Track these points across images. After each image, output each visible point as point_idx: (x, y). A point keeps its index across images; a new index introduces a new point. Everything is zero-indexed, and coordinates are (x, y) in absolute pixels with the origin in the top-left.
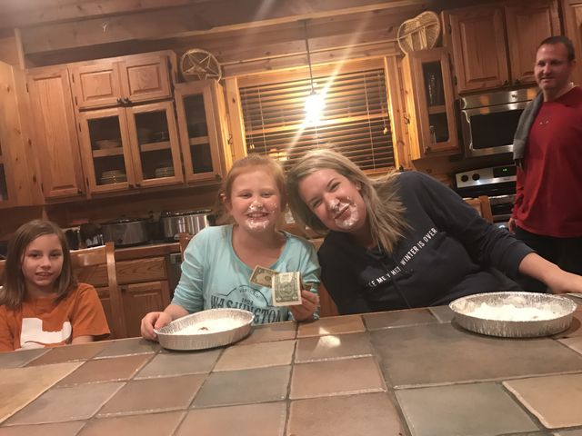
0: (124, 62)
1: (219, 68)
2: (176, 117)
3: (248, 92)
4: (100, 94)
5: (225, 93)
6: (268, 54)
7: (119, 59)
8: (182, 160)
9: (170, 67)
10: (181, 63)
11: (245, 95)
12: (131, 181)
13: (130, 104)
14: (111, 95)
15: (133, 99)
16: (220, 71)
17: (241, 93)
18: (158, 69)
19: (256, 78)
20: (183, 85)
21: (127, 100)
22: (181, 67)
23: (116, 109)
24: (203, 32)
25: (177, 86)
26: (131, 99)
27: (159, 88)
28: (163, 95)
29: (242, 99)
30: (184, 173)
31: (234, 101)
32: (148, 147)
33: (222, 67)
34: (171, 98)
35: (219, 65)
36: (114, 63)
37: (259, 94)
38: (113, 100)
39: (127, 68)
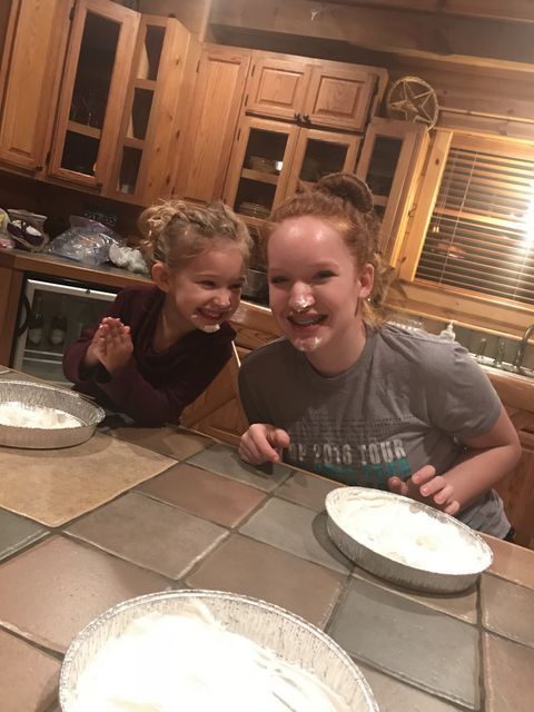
0: (320, 67)
1: (437, 112)
2: (358, 160)
3: (460, 157)
4: (276, 100)
5: (430, 147)
7: (317, 62)
9: (375, 92)
10: (392, 90)
11: (455, 160)
13: (308, 124)
14: (289, 105)
15: (314, 119)
16: (436, 117)
17: (450, 155)
18: (359, 89)
19: (479, 141)
20: (381, 120)
21: (306, 118)
22: (389, 96)
23: (289, 126)
24: (435, 57)
25: (374, 119)
26: (311, 119)
27: (351, 116)
28: (353, 125)
29: (448, 163)
31: (437, 162)
33: (440, 111)
34: (360, 133)
35: (438, 107)
36: (308, 65)
37: (475, 163)
38: (289, 113)
39: (323, 77)
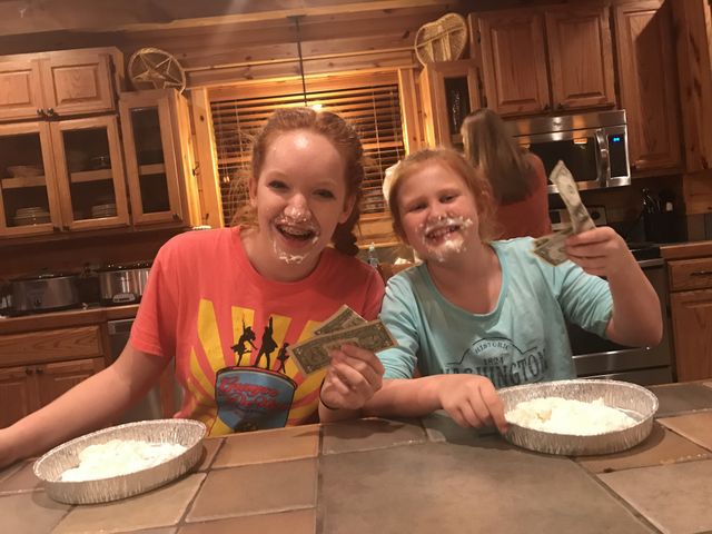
0: (49, 59)
1: (183, 74)
2: (121, 138)
3: (222, 108)
4: (13, 102)
5: (191, 108)
6: (249, 59)
7: (41, 55)
8: (128, 195)
9: (113, 69)
10: (130, 65)
11: (218, 112)
12: (56, 223)
13: (56, 118)
14: (29, 104)
15: (60, 110)
16: (184, 79)
17: (213, 109)
18: (95, 72)
19: (233, 90)
20: (130, 95)
21: (51, 112)
22: (130, 70)
23: (36, 124)
24: (160, 26)
25: (123, 96)
26: (57, 111)
27: (98, 97)
28: (103, 107)
29: (214, 116)
30: (130, 212)
31: (202, 118)
32: (81, 177)
33: (187, 73)
34: (114, 111)
35: (183, 71)
36: (33, 61)
37: (237, 110)
38: (32, 111)
39: (53, 68)
